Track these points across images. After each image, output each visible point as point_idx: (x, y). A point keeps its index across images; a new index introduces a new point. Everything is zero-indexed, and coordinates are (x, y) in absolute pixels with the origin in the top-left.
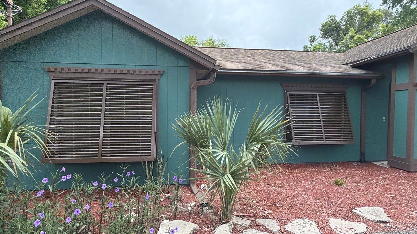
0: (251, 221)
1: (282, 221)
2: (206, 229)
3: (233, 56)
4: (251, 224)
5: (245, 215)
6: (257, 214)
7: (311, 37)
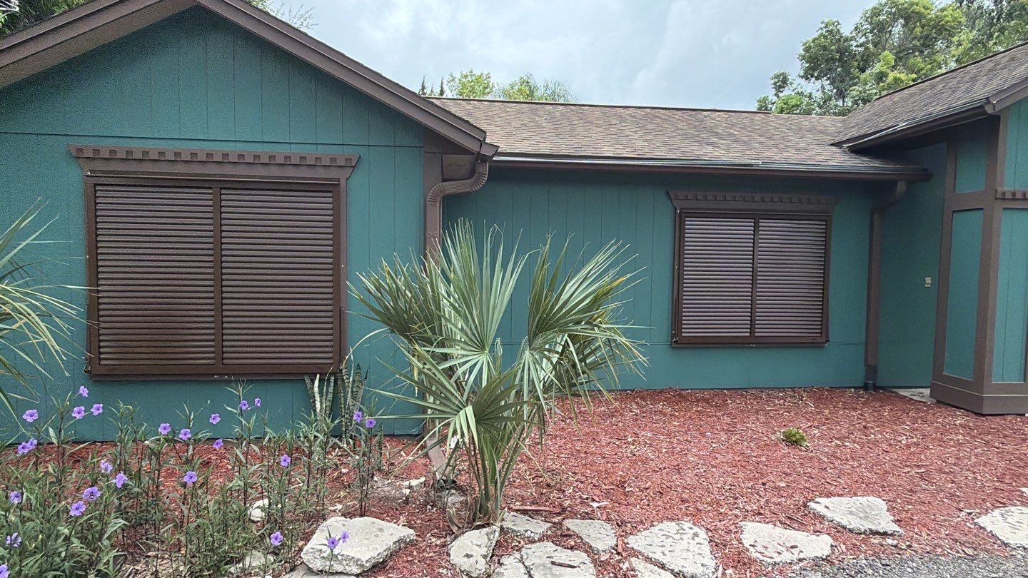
0: (549, 525)
1: (626, 526)
2: (433, 540)
3: (556, 123)
4: (549, 533)
5: (539, 510)
6: (569, 509)
7: (777, 77)
